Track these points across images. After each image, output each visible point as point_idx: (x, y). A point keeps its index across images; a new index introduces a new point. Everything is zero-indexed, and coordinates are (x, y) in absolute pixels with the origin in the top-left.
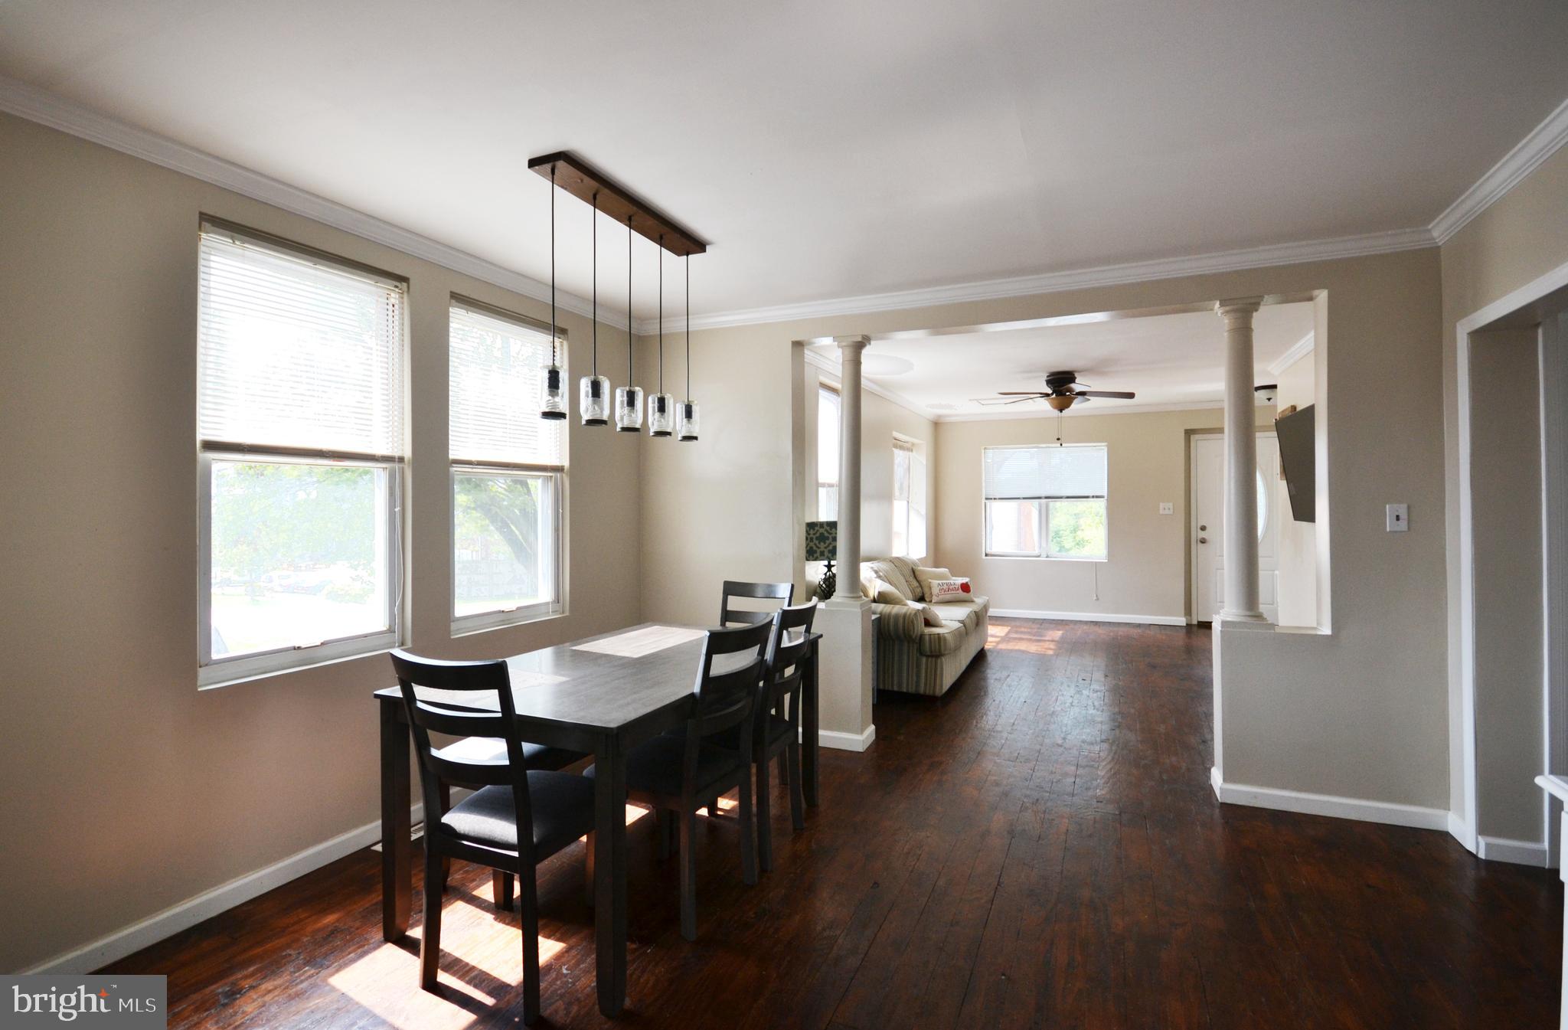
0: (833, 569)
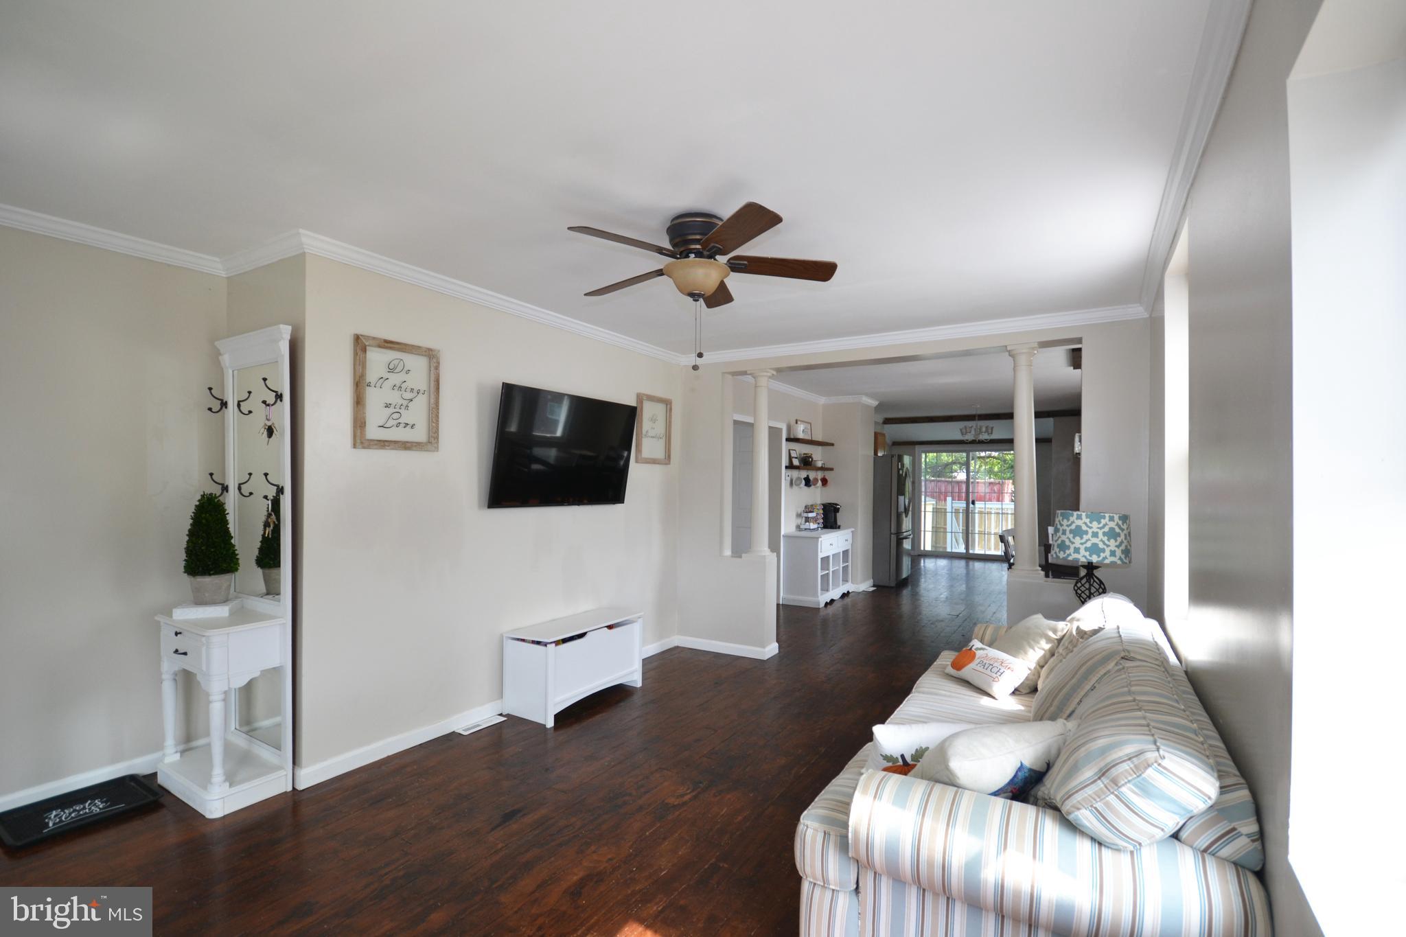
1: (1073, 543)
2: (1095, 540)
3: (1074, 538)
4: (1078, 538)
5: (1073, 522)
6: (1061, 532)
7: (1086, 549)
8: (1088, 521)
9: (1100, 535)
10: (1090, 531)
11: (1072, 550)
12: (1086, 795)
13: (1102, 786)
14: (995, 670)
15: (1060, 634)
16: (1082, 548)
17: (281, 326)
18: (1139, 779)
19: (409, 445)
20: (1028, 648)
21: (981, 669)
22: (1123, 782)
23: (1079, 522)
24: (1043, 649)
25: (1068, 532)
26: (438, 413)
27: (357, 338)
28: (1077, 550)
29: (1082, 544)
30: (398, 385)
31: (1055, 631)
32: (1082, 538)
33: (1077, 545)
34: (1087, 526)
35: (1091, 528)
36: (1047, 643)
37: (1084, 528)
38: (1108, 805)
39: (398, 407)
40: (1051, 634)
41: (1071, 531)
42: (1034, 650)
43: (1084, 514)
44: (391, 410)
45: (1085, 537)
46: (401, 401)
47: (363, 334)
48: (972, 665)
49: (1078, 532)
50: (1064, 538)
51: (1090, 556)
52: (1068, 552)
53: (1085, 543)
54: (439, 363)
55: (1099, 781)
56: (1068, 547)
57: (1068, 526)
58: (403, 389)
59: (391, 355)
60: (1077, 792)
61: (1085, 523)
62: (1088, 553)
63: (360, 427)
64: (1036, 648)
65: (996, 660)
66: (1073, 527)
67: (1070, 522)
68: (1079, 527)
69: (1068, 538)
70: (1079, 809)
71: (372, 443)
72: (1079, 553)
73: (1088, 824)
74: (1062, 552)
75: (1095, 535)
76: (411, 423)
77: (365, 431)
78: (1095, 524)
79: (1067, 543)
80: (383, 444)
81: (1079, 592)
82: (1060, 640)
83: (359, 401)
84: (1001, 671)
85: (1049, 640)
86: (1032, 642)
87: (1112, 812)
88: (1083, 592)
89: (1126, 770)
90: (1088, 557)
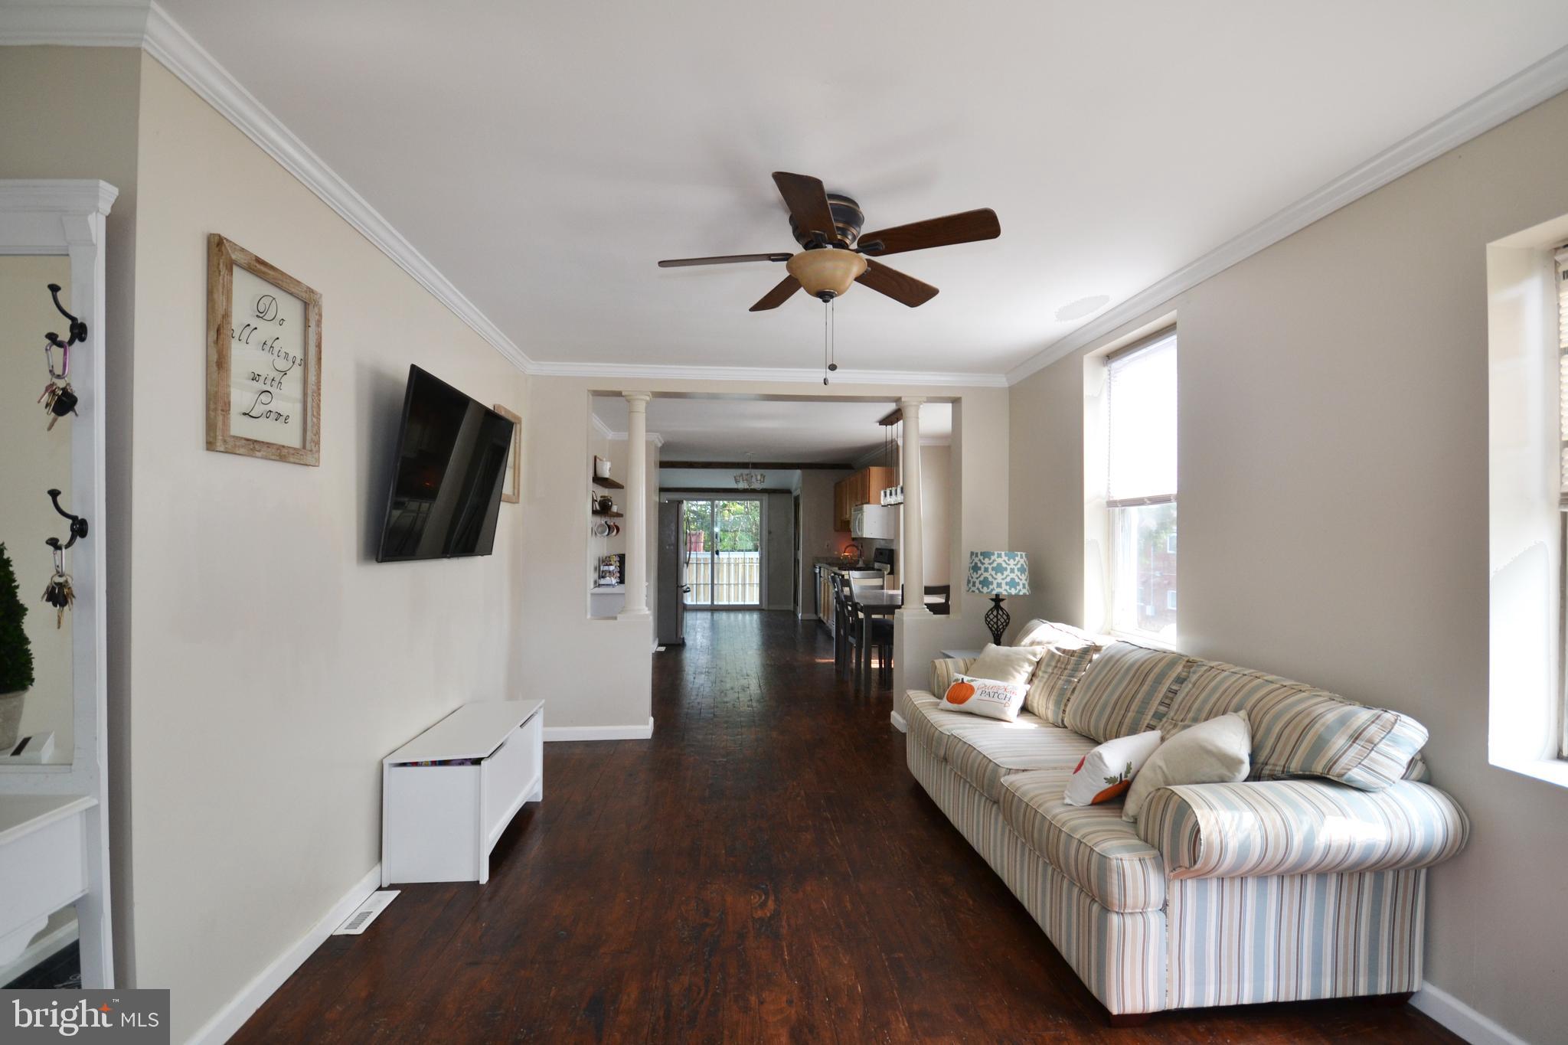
0: (1002, 604)
1: (995, 579)
2: (1012, 576)
3: (996, 574)
4: (999, 574)
5: (994, 561)
6: (983, 569)
7: (1007, 584)
8: (1006, 559)
9: (1016, 570)
10: (1009, 568)
11: (995, 585)
12: (1350, 758)
13: (1360, 747)
14: (1002, 696)
15: (1039, 657)
16: (1004, 582)
17: (102, 183)
18: (1390, 735)
19: (284, 452)
20: (1016, 674)
21: (987, 698)
22: (1378, 740)
23: (999, 560)
24: (1027, 672)
25: (990, 570)
26: (320, 401)
27: (216, 246)
28: (999, 585)
29: (1003, 579)
30: (269, 343)
31: (1035, 655)
32: (1003, 574)
33: (999, 581)
34: (1006, 563)
35: (1009, 565)
36: (1030, 666)
37: (1004, 565)
38: (1372, 760)
39: (268, 382)
40: (1031, 657)
41: (993, 569)
42: (1020, 673)
43: (1003, 553)
44: (260, 386)
45: (1005, 573)
46: (273, 374)
47: (229, 238)
48: (974, 697)
49: (999, 569)
50: (986, 575)
51: (1010, 589)
52: (991, 587)
53: (1006, 578)
54: (320, 315)
55: (1355, 745)
56: (992, 583)
57: (990, 564)
58: (275, 352)
59: (261, 287)
60: (1340, 757)
61: (1005, 561)
62: (1008, 587)
63: (222, 410)
64: (1022, 672)
65: (999, 688)
66: (995, 565)
67: (991, 561)
68: (999, 565)
69: (991, 575)
70: (1349, 770)
71: (237, 444)
72: (1001, 588)
73: (1359, 778)
74: (985, 588)
75: (1012, 571)
76: (284, 413)
77: (228, 419)
78: (1012, 562)
79: (990, 579)
80: (253, 447)
81: (989, 620)
82: (1038, 663)
83: (218, 363)
84: (1008, 696)
85: (1030, 662)
86: (1017, 667)
87: (1378, 764)
88: (991, 620)
89: (1376, 731)
90: (1009, 591)
